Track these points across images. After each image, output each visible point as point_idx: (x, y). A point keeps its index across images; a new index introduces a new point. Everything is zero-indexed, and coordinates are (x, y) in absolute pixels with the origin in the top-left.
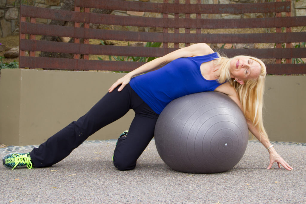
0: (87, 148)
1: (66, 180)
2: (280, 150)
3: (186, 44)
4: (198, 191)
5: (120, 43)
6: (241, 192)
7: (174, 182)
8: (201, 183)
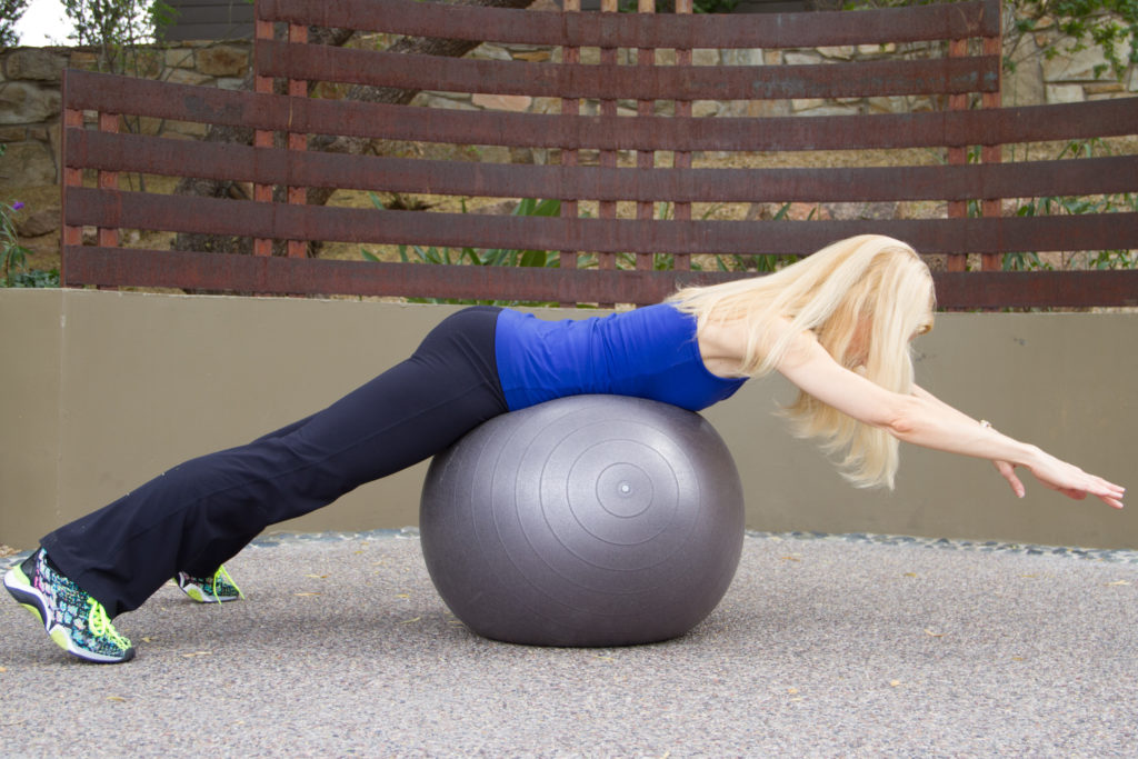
0: (288, 558)
1: (170, 671)
2: (945, 569)
3: (641, 205)
4: (609, 715)
5: (447, 201)
6: (760, 718)
7: (538, 681)
8: (633, 685)
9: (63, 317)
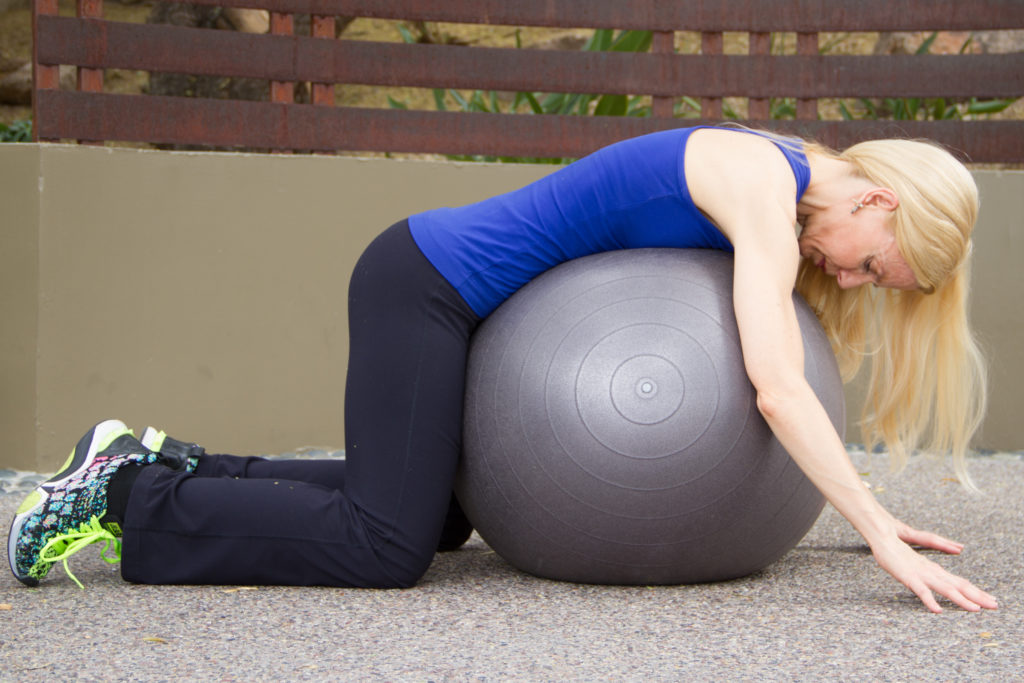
1: (211, 609)
3: (755, 37)
4: (761, 660)
5: (487, 37)
6: (951, 665)
7: (665, 622)
8: (784, 626)
9: (41, 179)
